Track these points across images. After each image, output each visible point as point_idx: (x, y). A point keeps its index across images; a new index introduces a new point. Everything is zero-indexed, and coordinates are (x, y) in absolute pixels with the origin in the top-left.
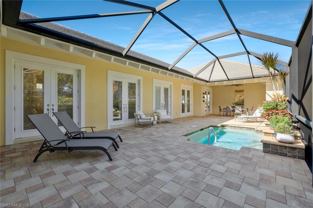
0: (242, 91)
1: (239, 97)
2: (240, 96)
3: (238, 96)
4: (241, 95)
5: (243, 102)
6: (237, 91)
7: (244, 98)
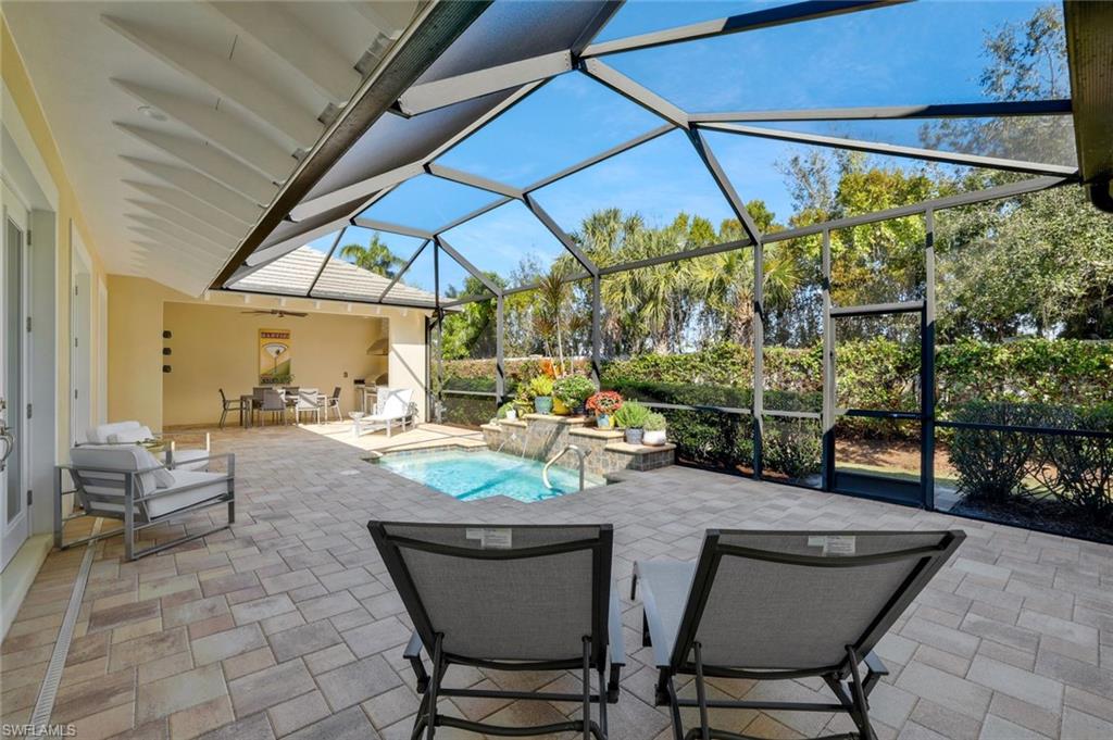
0: (285, 335)
1: (275, 355)
2: (278, 352)
3: (272, 350)
4: (282, 350)
5: (288, 372)
6: (266, 335)
7: (289, 361)
